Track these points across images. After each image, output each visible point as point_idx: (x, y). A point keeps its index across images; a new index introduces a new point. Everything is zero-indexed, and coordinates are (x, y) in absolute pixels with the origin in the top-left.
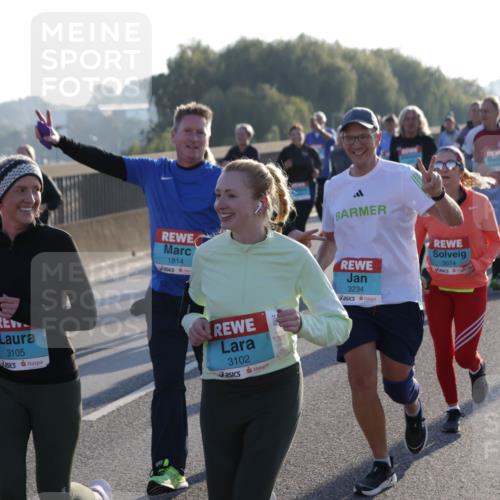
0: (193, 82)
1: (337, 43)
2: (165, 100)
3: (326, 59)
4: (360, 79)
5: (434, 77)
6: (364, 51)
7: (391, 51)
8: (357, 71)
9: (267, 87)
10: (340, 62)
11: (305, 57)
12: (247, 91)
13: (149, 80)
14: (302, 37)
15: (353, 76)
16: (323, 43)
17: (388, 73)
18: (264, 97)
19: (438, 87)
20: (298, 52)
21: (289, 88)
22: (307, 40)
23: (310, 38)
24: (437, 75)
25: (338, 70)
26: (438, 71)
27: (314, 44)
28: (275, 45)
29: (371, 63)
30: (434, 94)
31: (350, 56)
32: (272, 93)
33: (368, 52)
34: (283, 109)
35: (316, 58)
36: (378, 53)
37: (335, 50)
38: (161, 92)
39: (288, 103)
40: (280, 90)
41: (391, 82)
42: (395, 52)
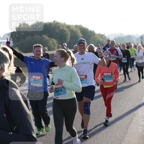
0: (23, 34)
1: (65, 23)
2: (15, 39)
3: (61, 28)
4: (71, 34)
5: (92, 33)
6: (72, 25)
7: (80, 25)
8: (70, 31)
9: (44, 36)
10: (65, 29)
11: (55, 27)
12: (39, 37)
13: (10, 33)
14: (54, 21)
15: (69, 33)
16: (61, 23)
17: (79, 32)
18: (43, 38)
19: (94, 36)
20: (53, 26)
21: (51, 36)
22: (56, 22)
23: (57, 22)
24: (93, 32)
25: (65, 31)
26: (93, 31)
27: (58, 23)
28: (47, 23)
29: (75, 29)
30: (92, 38)
31: (68, 27)
32: (46, 37)
33: (73, 26)
34: (49, 42)
35: (59, 27)
36: (76, 26)
37: (64, 25)
38: (14, 37)
39: (51, 40)
40: (48, 36)
41: (80, 34)
42: (81, 26)
